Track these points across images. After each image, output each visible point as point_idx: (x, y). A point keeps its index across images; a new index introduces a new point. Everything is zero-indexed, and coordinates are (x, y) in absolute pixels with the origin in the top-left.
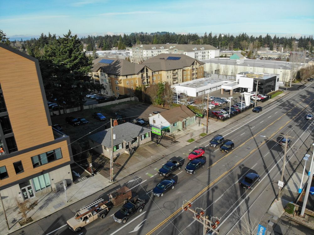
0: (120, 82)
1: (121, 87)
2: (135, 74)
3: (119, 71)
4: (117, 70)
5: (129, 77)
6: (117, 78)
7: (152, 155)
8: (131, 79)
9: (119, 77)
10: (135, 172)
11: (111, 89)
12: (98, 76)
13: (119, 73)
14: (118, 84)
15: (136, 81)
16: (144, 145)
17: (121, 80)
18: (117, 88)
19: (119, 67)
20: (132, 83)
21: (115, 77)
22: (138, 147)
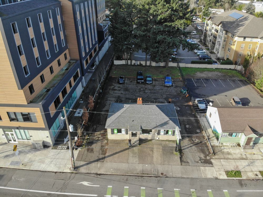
0: (234, 44)
1: (233, 49)
2: (257, 38)
3: (239, 29)
4: (238, 28)
5: (247, 40)
6: (233, 37)
7: (151, 163)
8: (250, 42)
9: (235, 38)
10: (104, 173)
11: (223, 49)
12: (217, 31)
13: (237, 32)
14: (231, 45)
15: (257, 46)
16: (160, 142)
17: (235, 41)
18: (229, 49)
19: (242, 25)
20: (250, 48)
21: (232, 36)
22: (151, 140)
